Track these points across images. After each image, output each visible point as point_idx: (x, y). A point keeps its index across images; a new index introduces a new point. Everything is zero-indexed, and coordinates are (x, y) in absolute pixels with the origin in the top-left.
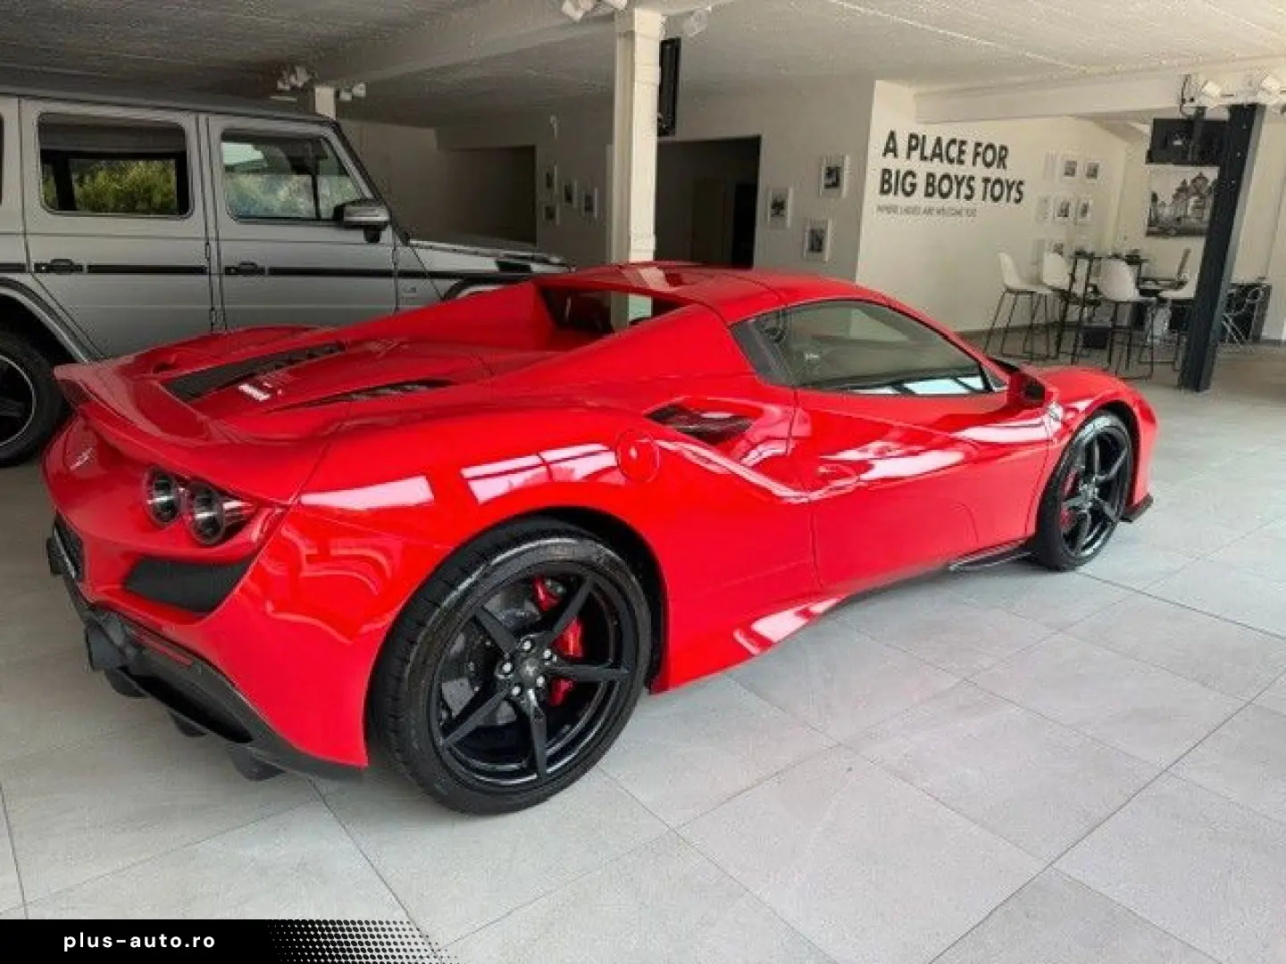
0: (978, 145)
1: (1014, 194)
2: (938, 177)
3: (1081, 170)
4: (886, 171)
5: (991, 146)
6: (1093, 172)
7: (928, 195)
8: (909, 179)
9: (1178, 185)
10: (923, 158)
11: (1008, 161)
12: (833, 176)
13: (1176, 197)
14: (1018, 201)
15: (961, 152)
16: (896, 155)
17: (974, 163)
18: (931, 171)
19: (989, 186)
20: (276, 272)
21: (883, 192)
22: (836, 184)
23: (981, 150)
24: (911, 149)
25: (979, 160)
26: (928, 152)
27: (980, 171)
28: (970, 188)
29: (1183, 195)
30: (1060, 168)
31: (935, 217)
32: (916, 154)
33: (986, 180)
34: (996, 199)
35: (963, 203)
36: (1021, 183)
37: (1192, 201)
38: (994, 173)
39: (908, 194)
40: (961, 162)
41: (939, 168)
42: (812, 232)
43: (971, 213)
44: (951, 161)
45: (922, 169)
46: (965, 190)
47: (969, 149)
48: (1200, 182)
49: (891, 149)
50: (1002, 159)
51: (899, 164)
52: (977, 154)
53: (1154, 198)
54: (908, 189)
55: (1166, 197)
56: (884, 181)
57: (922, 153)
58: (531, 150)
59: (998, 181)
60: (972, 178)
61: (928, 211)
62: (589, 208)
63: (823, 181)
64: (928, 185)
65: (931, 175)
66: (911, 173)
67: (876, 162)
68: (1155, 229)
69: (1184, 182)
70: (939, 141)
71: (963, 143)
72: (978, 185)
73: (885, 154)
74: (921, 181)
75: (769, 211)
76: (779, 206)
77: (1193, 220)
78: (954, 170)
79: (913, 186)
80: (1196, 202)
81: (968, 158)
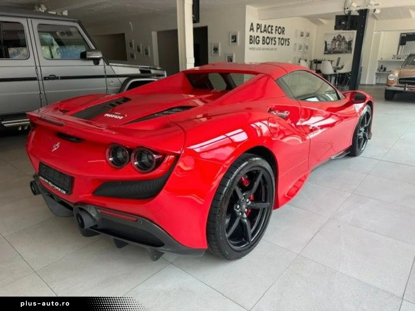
0: (276, 27)
1: (287, 43)
2: (266, 38)
3: (305, 35)
4: (251, 36)
5: (280, 27)
6: (308, 35)
7: (263, 44)
8: (258, 39)
9: (333, 38)
10: (261, 32)
11: (285, 32)
12: (234, 38)
13: (332, 42)
14: (288, 45)
15: (272, 30)
16: (253, 31)
17: (276, 33)
18: (264, 36)
19: (280, 40)
20: (63, 78)
21: (251, 43)
22: (235, 41)
23: (277, 29)
24: (258, 29)
25: (277, 32)
26: (263, 30)
27: (277, 36)
28: (275, 41)
29: (334, 41)
30: (299, 34)
31: (266, 51)
32: (259, 30)
33: (279, 38)
34: (282, 45)
35: (273, 46)
36: (289, 39)
37: (337, 43)
38: (281, 36)
39: (258, 44)
40: (272, 33)
41: (266, 35)
42: (228, 57)
43: (276, 49)
44: (269, 33)
45: (261, 35)
46: (273, 42)
47: (274, 28)
48: (339, 37)
49: (252, 29)
50: (283, 31)
51: (255, 34)
52: (276, 30)
53: (326, 43)
54: (258, 42)
55: (329, 42)
56: (251, 40)
57: (261, 30)
58: (123, 35)
59: (282, 39)
60: (275, 38)
61: (264, 49)
62: (147, 54)
63: (231, 40)
64: (263, 40)
65: (264, 37)
66: (258, 37)
67: (248, 33)
68: (326, 52)
69: (335, 37)
70: (265, 26)
71: (272, 26)
72: (277, 40)
73: (250, 31)
74: (261, 39)
75: (213, 51)
76: (216, 49)
77: (338, 49)
78: (270, 35)
79: (259, 41)
80: (339, 43)
81: (274, 31)
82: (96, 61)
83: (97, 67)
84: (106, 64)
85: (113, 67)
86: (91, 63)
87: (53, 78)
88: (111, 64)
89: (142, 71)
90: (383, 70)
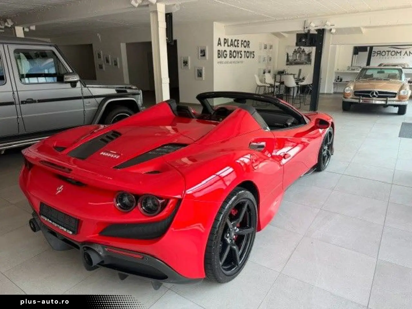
0: (242, 41)
1: (252, 56)
2: (232, 51)
3: (268, 47)
4: (219, 51)
5: (245, 41)
6: (271, 47)
7: (230, 57)
8: (225, 53)
9: (294, 50)
10: (228, 46)
11: (250, 45)
12: (203, 53)
13: (293, 54)
14: (253, 57)
15: (238, 43)
16: (221, 46)
17: (242, 46)
18: (230, 50)
19: (246, 53)
20: (40, 101)
21: (219, 57)
22: (204, 55)
23: (243, 42)
24: (225, 43)
25: (243, 45)
26: (229, 44)
27: (243, 49)
28: (241, 54)
29: (295, 53)
30: (263, 47)
31: (233, 65)
32: (226, 45)
33: (245, 52)
34: (248, 57)
35: (239, 59)
36: (254, 52)
37: (298, 55)
38: (247, 49)
39: (225, 57)
40: (238, 46)
41: (233, 49)
42: (198, 70)
43: (242, 62)
44: (235, 46)
45: (228, 49)
46: (240, 55)
47: (240, 42)
48: (300, 49)
49: (219, 44)
50: (248, 45)
51: (222, 48)
52: (242, 44)
53: (288, 54)
54: (225, 56)
55: (291, 54)
56: (219, 54)
57: (228, 44)
58: (91, 45)
59: (248, 52)
60: (241, 51)
61: (231, 63)
62: (116, 64)
63: (200, 54)
64: (230, 54)
65: (231, 51)
66: (225, 51)
67: (216, 48)
68: (288, 63)
69: (295, 50)
70: (232, 40)
71: (238, 40)
72: (243, 53)
73: (218, 45)
74: (228, 53)
75: (183, 64)
76: (186, 63)
77: (299, 60)
78: (237, 49)
79: (226, 55)
80: (299, 55)
81: (240, 45)
82: (73, 84)
83: (74, 89)
84: (82, 86)
85: (90, 89)
86: (69, 85)
87: (31, 101)
88: (87, 86)
89: (118, 91)
90: (339, 80)
